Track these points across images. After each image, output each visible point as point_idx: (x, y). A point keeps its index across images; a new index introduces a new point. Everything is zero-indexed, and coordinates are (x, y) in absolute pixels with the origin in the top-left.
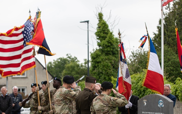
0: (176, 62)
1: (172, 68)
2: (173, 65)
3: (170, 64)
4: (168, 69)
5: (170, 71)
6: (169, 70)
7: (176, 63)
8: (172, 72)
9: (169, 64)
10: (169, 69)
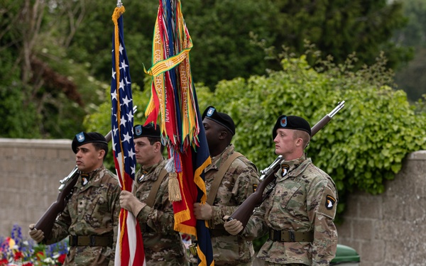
0: (241, 12)
1: (221, 40)
2: (226, 27)
3: (213, 22)
4: (206, 47)
5: (213, 55)
6: (211, 49)
7: (239, 16)
8: (222, 57)
9: (208, 23)
10: (212, 44)
